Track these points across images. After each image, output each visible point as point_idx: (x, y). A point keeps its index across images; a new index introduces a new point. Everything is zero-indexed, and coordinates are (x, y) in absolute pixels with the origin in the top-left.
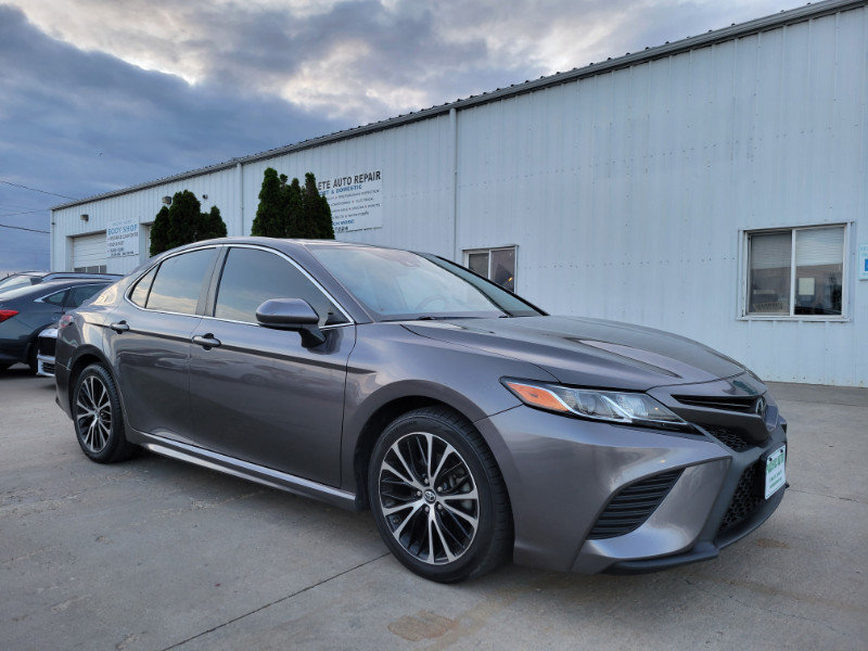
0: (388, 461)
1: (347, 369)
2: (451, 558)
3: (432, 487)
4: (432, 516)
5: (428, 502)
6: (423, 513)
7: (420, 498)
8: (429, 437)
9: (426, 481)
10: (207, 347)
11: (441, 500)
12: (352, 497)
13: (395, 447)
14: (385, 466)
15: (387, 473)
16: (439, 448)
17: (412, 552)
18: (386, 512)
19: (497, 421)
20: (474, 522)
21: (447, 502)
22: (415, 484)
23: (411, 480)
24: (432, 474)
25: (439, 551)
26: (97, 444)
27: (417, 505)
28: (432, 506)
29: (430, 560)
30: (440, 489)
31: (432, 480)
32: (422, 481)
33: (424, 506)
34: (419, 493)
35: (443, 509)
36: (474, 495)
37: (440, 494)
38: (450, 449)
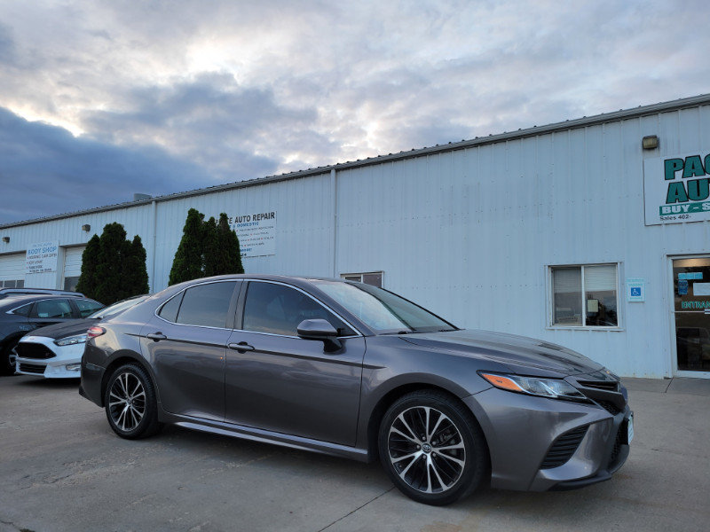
0: (395, 426)
1: (363, 366)
2: (445, 488)
3: (428, 442)
4: (429, 461)
5: (425, 453)
6: (422, 460)
7: (419, 450)
8: (427, 409)
9: (424, 438)
10: (242, 351)
11: (437, 450)
12: (365, 452)
13: (401, 416)
14: (393, 429)
15: (394, 434)
16: (434, 417)
17: (414, 487)
18: (394, 460)
19: (478, 398)
20: (462, 463)
21: (440, 451)
22: (416, 440)
23: (413, 438)
24: (430, 434)
25: (436, 485)
26: (129, 423)
27: (418, 455)
28: (429, 455)
29: (429, 490)
30: (434, 443)
31: (429, 437)
32: (421, 439)
33: (423, 455)
34: (418, 447)
35: (437, 456)
36: (461, 445)
37: (434, 446)
38: (443, 417)
